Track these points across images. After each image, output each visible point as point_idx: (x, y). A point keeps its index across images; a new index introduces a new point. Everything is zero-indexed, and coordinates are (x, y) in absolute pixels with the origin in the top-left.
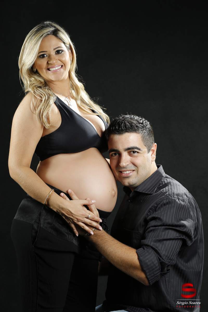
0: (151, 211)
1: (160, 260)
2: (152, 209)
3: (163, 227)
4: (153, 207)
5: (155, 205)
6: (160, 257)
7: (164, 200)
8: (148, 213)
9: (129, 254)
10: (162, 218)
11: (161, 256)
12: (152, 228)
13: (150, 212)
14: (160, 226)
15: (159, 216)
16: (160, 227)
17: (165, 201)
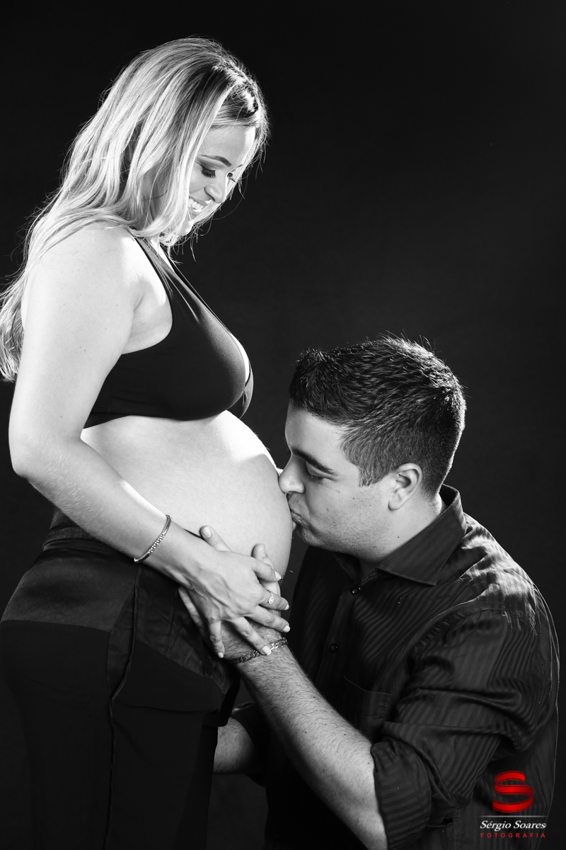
0: (431, 636)
1: (433, 791)
2: (435, 630)
3: (453, 695)
4: (438, 627)
5: (446, 623)
6: (435, 785)
7: (472, 614)
8: (422, 642)
9: (352, 755)
10: (457, 664)
11: (437, 781)
12: (420, 692)
13: (427, 638)
14: (447, 689)
15: (449, 659)
16: (443, 693)
17: (474, 619)
